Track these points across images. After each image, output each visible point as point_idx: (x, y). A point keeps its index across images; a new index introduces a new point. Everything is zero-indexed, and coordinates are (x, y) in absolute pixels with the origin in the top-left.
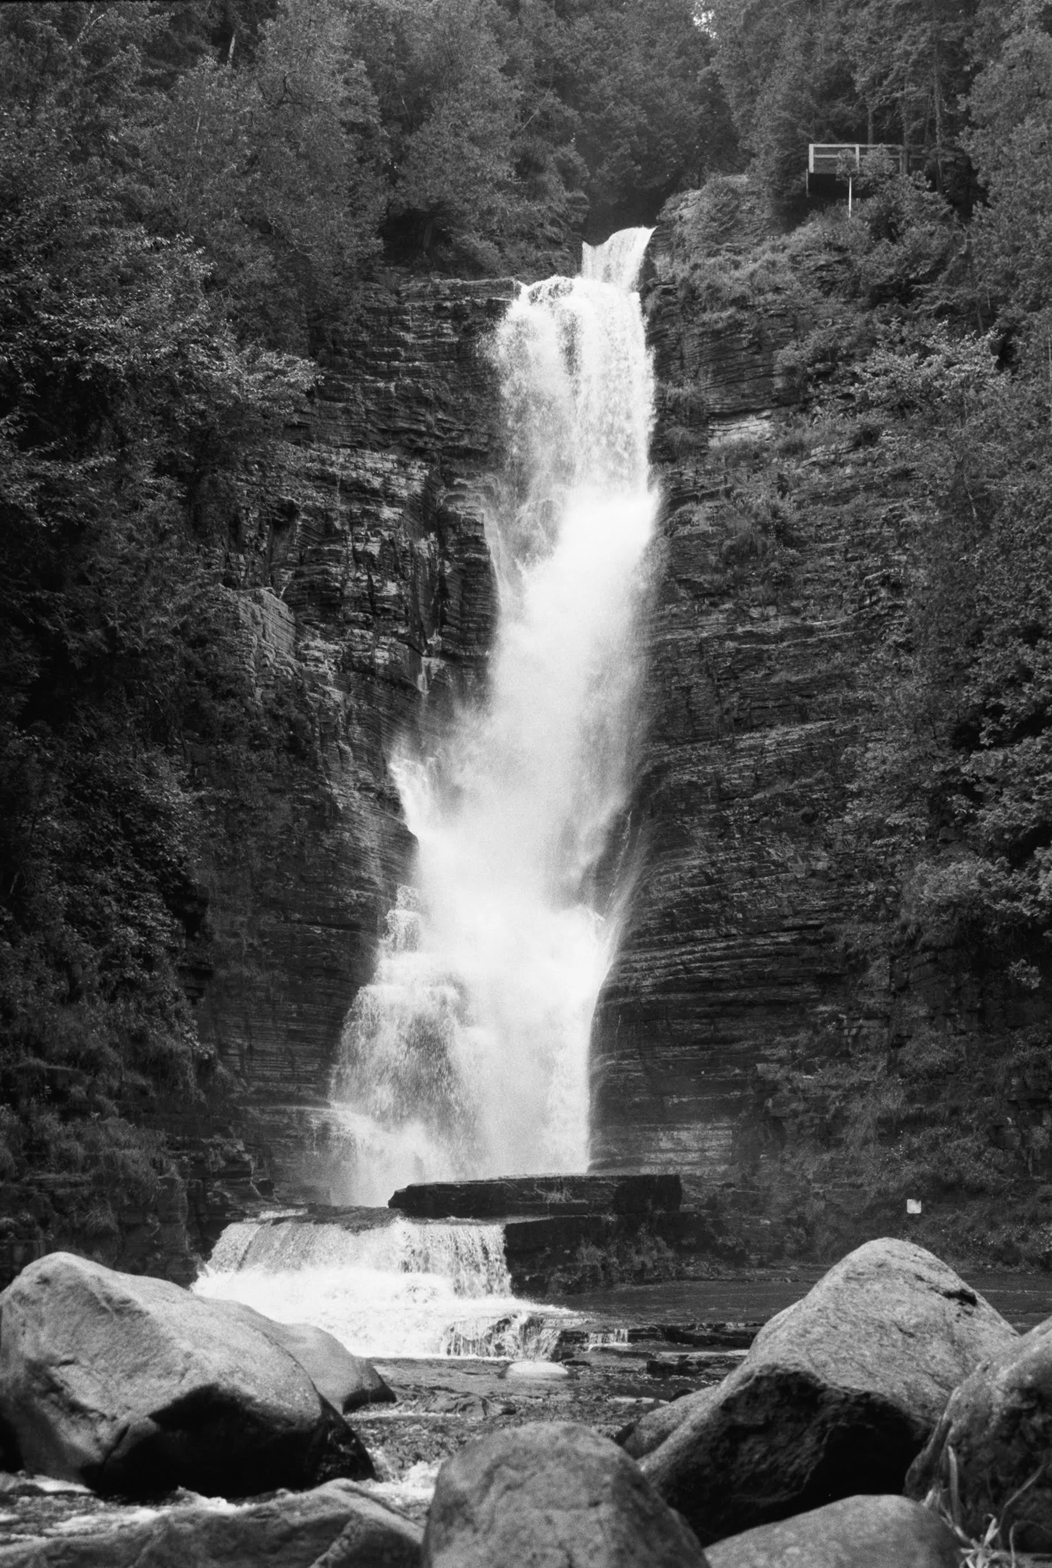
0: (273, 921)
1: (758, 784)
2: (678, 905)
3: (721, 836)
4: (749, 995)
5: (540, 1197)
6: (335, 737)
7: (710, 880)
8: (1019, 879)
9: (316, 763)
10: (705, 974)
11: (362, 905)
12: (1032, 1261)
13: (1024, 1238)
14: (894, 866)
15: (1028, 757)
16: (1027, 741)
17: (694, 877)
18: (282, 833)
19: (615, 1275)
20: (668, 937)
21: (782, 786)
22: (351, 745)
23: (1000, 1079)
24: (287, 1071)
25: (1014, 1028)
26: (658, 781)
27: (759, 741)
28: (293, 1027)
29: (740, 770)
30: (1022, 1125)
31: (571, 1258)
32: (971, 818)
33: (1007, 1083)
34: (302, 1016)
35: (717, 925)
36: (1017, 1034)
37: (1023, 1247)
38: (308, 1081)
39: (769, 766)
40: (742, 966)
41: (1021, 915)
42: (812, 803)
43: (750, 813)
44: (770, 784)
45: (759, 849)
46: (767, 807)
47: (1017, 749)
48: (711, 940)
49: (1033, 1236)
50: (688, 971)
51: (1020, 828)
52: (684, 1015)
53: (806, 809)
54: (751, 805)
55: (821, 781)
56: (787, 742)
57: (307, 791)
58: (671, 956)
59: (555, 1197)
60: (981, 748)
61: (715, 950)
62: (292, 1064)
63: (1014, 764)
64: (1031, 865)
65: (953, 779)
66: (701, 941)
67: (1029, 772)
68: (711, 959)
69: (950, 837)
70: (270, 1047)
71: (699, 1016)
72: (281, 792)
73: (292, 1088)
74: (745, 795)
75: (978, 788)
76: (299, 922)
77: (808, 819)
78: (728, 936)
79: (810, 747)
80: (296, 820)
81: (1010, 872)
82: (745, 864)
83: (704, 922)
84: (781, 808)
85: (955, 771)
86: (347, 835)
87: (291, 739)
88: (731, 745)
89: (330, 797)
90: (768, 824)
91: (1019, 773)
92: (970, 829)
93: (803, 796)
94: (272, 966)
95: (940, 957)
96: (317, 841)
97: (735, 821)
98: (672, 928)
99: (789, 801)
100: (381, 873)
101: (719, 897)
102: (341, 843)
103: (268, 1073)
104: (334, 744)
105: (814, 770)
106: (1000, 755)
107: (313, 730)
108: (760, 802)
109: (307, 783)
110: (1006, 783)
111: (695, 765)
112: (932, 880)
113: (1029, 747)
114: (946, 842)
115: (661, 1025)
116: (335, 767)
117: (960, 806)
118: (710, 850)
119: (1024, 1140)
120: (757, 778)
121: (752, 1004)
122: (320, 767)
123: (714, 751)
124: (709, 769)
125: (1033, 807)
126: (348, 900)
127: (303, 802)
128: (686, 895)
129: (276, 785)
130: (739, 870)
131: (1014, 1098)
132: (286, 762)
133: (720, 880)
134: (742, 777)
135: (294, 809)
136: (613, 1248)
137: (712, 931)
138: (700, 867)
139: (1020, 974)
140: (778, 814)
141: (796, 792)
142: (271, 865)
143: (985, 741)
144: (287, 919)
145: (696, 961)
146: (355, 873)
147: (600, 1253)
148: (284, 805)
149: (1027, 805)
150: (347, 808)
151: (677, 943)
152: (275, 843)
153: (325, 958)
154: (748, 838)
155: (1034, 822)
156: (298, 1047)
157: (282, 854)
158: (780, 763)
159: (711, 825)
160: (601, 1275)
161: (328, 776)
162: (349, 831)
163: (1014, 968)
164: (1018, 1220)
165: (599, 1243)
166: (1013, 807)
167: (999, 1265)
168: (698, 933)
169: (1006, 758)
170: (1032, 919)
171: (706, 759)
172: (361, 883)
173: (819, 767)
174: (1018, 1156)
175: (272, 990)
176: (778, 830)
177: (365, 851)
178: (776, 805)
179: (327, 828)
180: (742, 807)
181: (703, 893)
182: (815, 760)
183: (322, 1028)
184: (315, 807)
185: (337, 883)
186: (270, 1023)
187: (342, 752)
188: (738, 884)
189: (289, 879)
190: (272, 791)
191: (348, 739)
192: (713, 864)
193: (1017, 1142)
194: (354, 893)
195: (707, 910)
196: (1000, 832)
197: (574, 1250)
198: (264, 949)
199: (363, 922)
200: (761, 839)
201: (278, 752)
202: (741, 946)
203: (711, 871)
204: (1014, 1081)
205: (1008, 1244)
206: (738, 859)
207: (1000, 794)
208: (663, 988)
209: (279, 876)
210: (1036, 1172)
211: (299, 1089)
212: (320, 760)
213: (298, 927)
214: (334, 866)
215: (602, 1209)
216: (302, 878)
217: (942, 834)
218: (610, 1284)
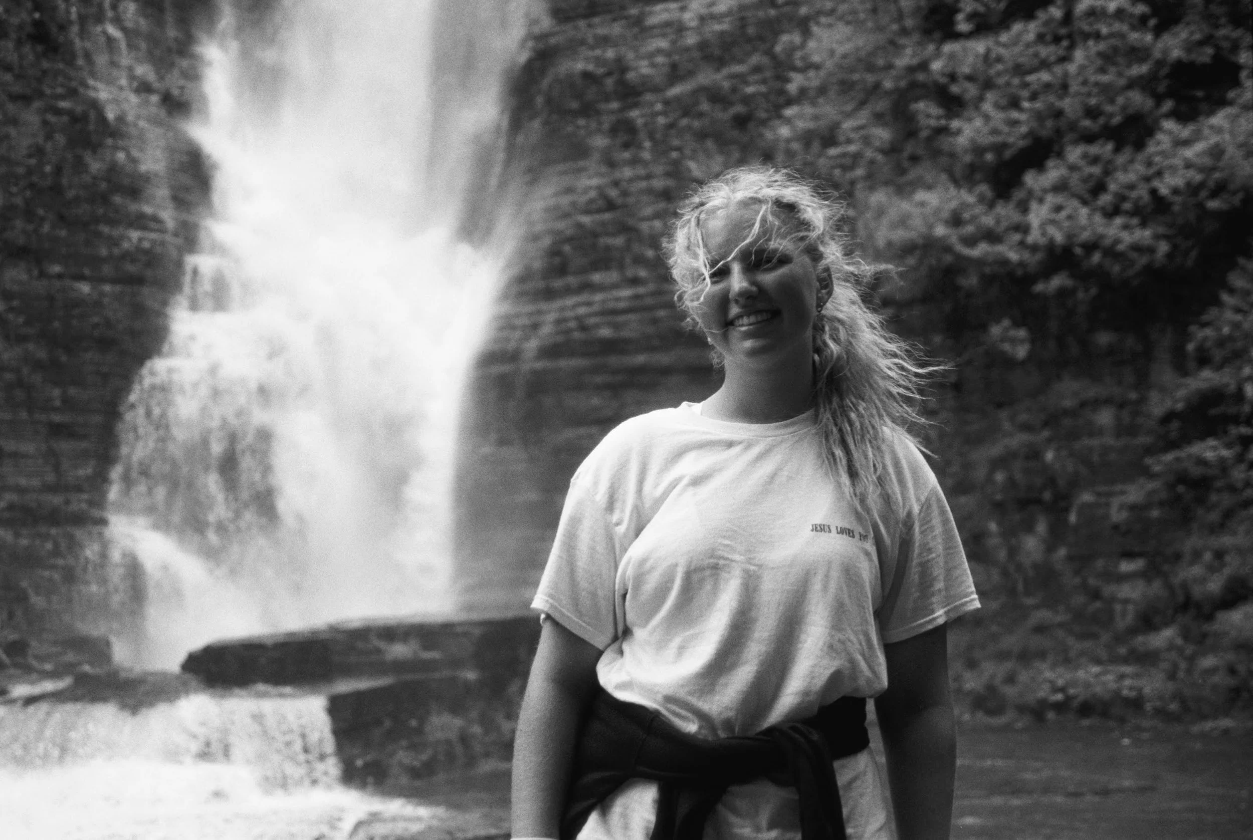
0: (24, 277)
1: (675, 74)
2: (570, 240)
3: (626, 146)
4: (664, 359)
5: (378, 651)
6: (100, 18)
7: (611, 206)
8: (1006, 212)
9: (73, 56)
10: (605, 332)
11: (147, 252)
12: (1022, 709)
13: (1011, 679)
14: (853, 183)
15: (1017, 49)
16: (1017, 27)
17: (591, 201)
18: (30, 156)
19: (478, 748)
20: (558, 283)
21: (706, 77)
22: (124, 29)
23: (980, 474)
24: (50, 478)
25: (1000, 405)
26: (543, 71)
27: (675, 15)
28: (57, 418)
29: (651, 56)
30: (1010, 533)
31: (419, 731)
32: (942, 131)
33: (989, 479)
34: (68, 404)
35: (621, 267)
36: (1004, 414)
37: (1010, 691)
38: (79, 489)
39: (687, 49)
40: (655, 321)
41: (1005, 262)
42: (747, 100)
43: (664, 113)
44: (691, 74)
45: (676, 163)
46: (686, 107)
47: (1004, 37)
48: (615, 286)
49: (1024, 676)
50: (583, 328)
51: (1004, 146)
52: (579, 387)
53: (739, 109)
54: (667, 103)
55: (757, 69)
56: (713, 17)
57: (62, 97)
58: (562, 309)
59: (399, 650)
60: (957, 36)
61: (618, 299)
62: (57, 468)
63: (999, 59)
64: (1019, 195)
65: (921, 77)
66: (601, 288)
67: (1019, 70)
68: (614, 312)
69: (920, 152)
70: (28, 447)
71: (599, 388)
72: (24, 99)
73: (56, 500)
74: (656, 89)
75: (955, 89)
76: (60, 276)
77: (741, 122)
78: (635, 281)
79: (743, 23)
80: (49, 137)
81: (991, 205)
82: (658, 184)
83: (603, 262)
84: (705, 106)
85: (924, 66)
86: (121, 156)
87: (37, 24)
88: (638, 22)
89: (96, 106)
90: (689, 128)
91: (1006, 71)
92: (945, 143)
93: (734, 90)
94: (22, 339)
95: (904, 316)
96: (80, 166)
97: (646, 124)
98: (562, 270)
99: (716, 97)
100: (170, 205)
101: (625, 229)
102: (113, 169)
103: (23, 482)
104: (99, 29)
105: (749, 54)
106: (979, 46)
107: (68, 12)
108: (678, 99)
109: (62, 86)
110: (988, 85)
111: (592, 48)
112: (893, 213)
113: (1019, 35)
114: (914, 159)
115: (548, 401)
116: (101, 60)
117: (928, 116)
118: (612, 164)
119: (1013, 552)
120: (674, 67)
121: (666, 371)
122: (80, 62)
123: (617, 29)
124: (610, 54)
125: (1023, 117)
126: (126, 245)
127: (58, 112)
128: (580, 226)
129: (17, 89)
130: (650, 191)
131: (999, 497)
132: (31, 57)
133: (625, 206)
134: (653, 65)
135: (45, 123)
136: (474, 714)
137: (613, 276)
138: (599, 188)
139: (1003, 340)
140: (701, 115)
141: (726, 85)
142: (18, 201)
143: (963, 26)
144: (42, 274)
145: (596, 314)
146: (133, 207)
147: (458, 722)
148: (31, 117)
149: (1015, 115)
150: (121, 119)
151: (568, 291)
152: (21, 170)
153: (96, 325)
154: (661, 148)
155: (1024, 137)
156: (64, 446)
157: (32, 186)
158: (703, 46)
159: (614, 131)
160: (459, 749)
161: (93, 74)
162: (124, 149)
163: (995, 330)
164: (1002, 656)
165: (456, 708)
166: (998, 117)
167: (980, 715)
168: (596, 277)
169: (988, 51)
170: (1021, 264)
171: (605, 41)
172: (141, 222)
173: (755, 50)
174: (1005, 573)
175: (25, 371)
176: (702, 136)
177: (147, 178)
178: (697, 103)
179: (95, 147)
180: (652, 105)
181: (603, 224)
182: (749, 40)
183: (97, 419)
184: (75, 119)
185: (113, 223)
186: (24, 415)
187: (110, 40)
188: (648, 211)
189: (43, 219)
190: (14, 98)
191: (118, 21)
192: (616, 184)
193: (1002, 555)
194: (135, 235)
195: (608, 248)
196: (978, 150)
197: (422, 721)
198: (11, 316)
199: (149, 273)
200: (678, 149)
201: (19, 43)
202: (653, 294)
203: (613, 193)
204: (1000, 477)
205: (991, 689)
206: (649, 177)
207: (981, 99)
208: (550, 351)
209: (29, 214)
210: (1028, 593)
211: (67, 502)
212: (80, 53)
213: (57, 284)
214: (105, 199)
215: (456, 663)
216: (62, 218)
217: (909, 148)
218: (471, 761)
